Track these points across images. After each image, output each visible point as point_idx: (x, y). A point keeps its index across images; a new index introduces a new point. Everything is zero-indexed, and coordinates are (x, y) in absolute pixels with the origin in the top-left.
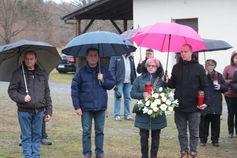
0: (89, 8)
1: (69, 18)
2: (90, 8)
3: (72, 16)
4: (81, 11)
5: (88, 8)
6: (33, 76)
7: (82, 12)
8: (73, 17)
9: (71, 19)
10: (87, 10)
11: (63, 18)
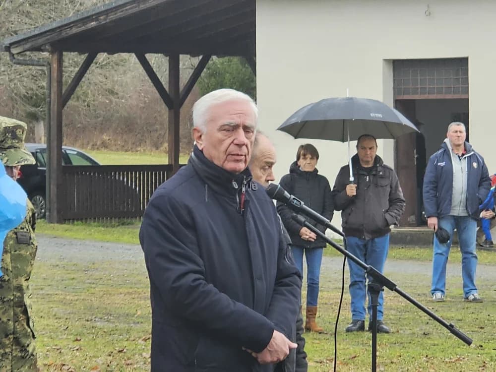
0: (102, 18)
1: (28, 46)
2: (105, 19)
3: (40, 41)
4: (71, 28)
5: (97, 19)
6: (368, 177)
7: (75, 30)
8: (45, 44)
9: (39, 49)
10: (93, 24)
11: (8, 45)
